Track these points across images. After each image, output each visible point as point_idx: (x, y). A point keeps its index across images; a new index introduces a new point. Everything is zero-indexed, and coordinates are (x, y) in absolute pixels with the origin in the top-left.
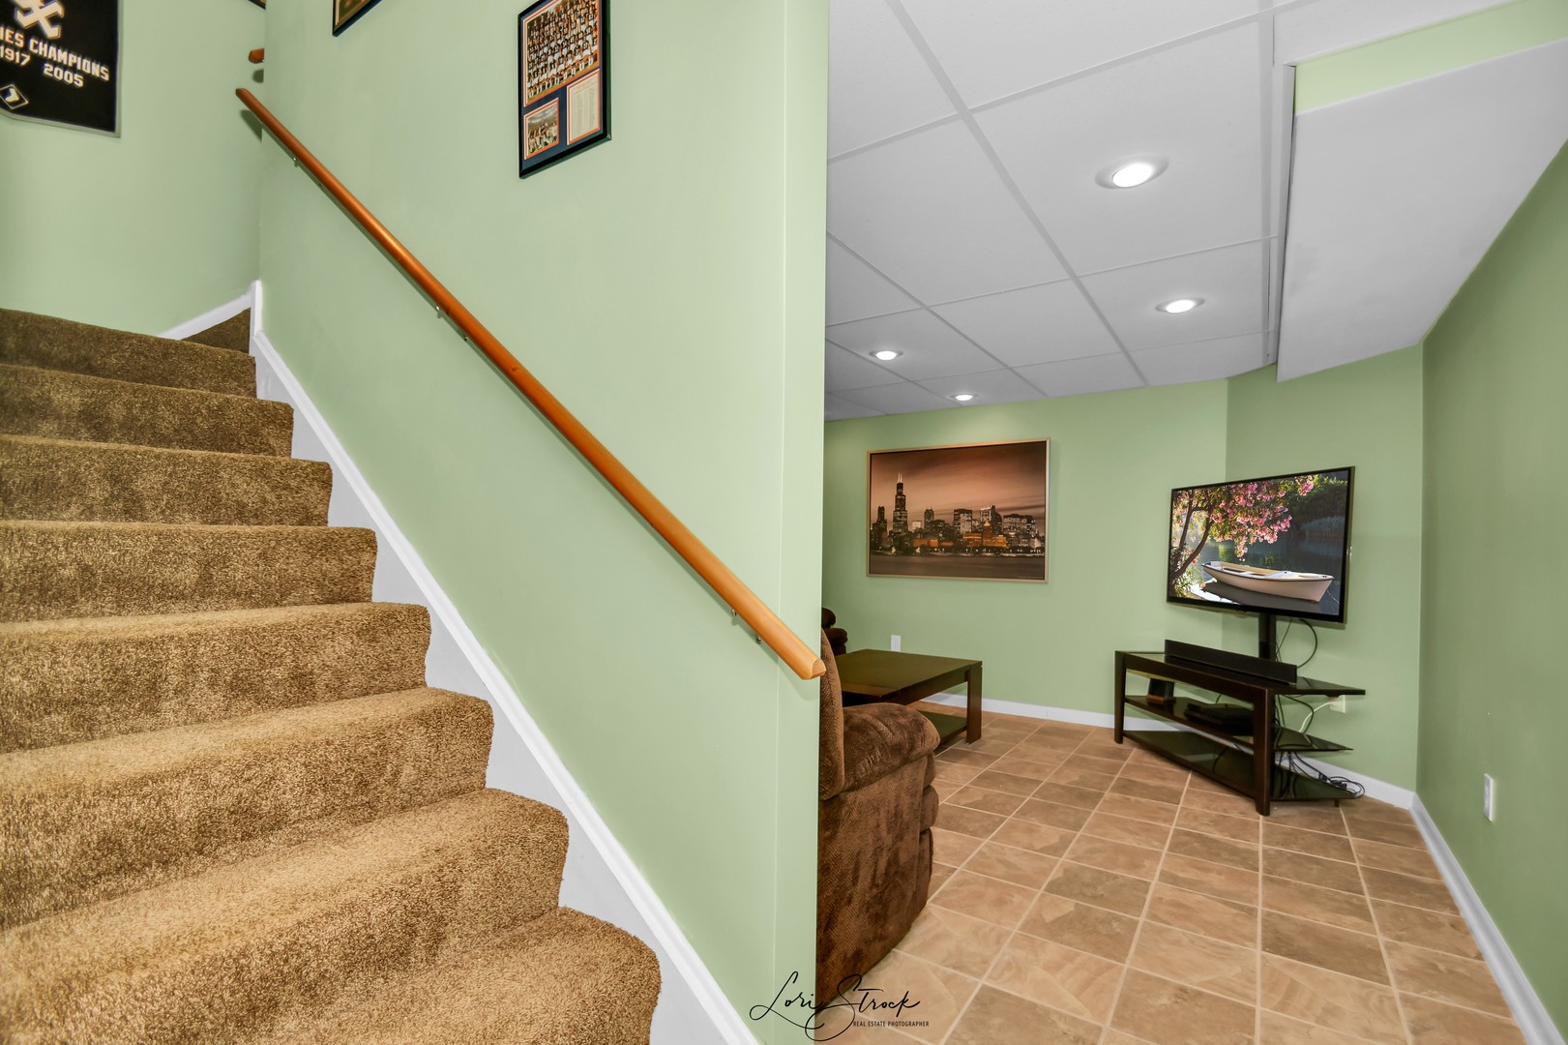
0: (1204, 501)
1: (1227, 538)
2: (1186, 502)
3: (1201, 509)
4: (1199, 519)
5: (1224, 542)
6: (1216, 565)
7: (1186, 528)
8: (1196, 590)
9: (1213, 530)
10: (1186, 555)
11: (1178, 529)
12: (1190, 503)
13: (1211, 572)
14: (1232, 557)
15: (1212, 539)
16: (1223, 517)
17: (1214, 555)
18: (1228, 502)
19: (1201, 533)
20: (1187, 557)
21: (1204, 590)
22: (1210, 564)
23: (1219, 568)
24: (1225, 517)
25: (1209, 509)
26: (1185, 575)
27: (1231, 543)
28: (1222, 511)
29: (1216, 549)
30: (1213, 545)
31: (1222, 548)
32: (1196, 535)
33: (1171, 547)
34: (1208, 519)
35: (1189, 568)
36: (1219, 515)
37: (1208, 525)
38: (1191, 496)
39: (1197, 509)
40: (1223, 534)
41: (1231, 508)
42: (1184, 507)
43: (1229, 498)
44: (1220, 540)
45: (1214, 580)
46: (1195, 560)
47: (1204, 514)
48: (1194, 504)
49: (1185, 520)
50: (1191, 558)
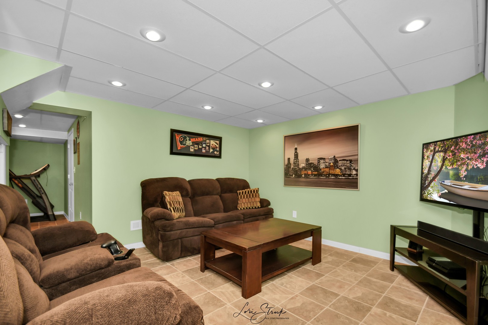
0: (442, 147)
1: (455, 166)
2: (432, 148)
3: (440, 151)
4: (439, 157)
5: (453, 169)
6: (447, 182)
7: (431, 162)
8: (435, 197)
9: (447, 162)
10: (430, 177)
11: (427, 163)
12: (435, 149)
13: (444, 186)
14: (457, 178)
15: (446, 168)
16: (453, 155)
17: (447, 177)
18: (456, 146)
19: (440, 164)
20: (431, 178)
21: (440, 197)
22: (444, 182)
23: (449, 184)
24: (454, 154)
25: (445, 151)
26: (430, 188)
27: (457, 169)
28: (452, 151)
29: (448, 173)
30: (446, 171)
31: (451, 173)
32: (437, 166)
33: (422, 173)
34: (444, 157)
35: (432, 184)
36: (450, 154)
37: (444, 160)
38: (435, 145)
39: (438, 151)
40: (452, 164)
41: (458, 150)
42: (431, 151)
43: (457, 144)
44: (450, 168)
45: (446, 191)
46: (436, 180)
47: (442, 154)
48: (437, 149)
49: (431, 158)
50: (434, 179)
